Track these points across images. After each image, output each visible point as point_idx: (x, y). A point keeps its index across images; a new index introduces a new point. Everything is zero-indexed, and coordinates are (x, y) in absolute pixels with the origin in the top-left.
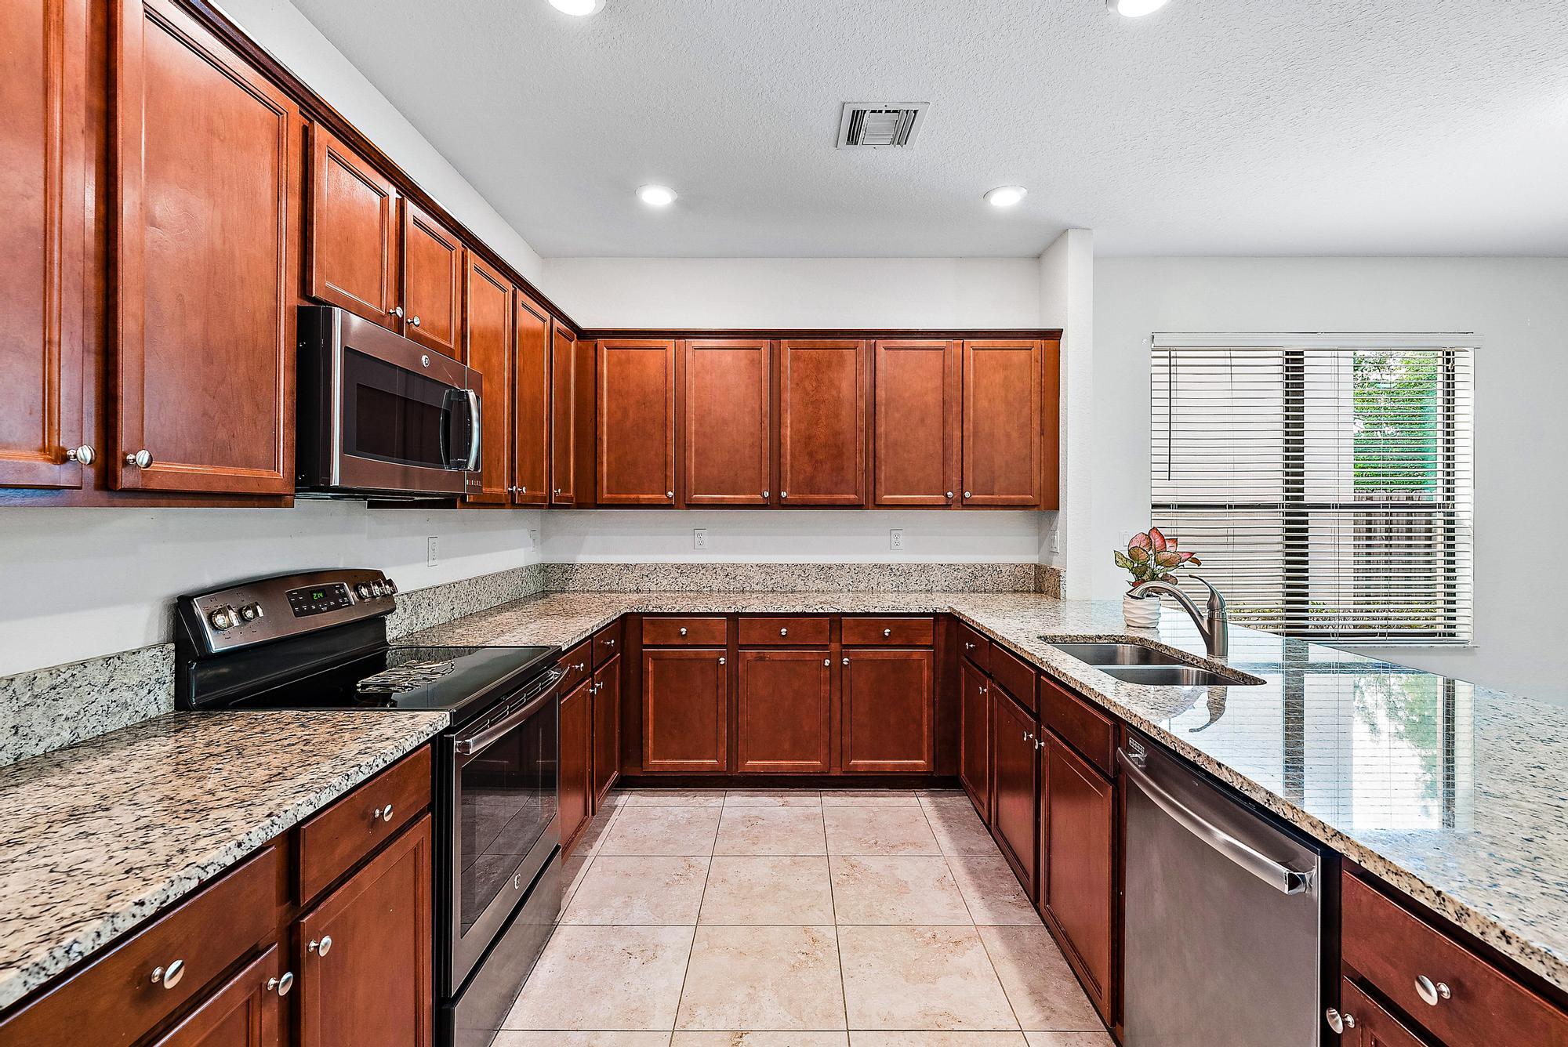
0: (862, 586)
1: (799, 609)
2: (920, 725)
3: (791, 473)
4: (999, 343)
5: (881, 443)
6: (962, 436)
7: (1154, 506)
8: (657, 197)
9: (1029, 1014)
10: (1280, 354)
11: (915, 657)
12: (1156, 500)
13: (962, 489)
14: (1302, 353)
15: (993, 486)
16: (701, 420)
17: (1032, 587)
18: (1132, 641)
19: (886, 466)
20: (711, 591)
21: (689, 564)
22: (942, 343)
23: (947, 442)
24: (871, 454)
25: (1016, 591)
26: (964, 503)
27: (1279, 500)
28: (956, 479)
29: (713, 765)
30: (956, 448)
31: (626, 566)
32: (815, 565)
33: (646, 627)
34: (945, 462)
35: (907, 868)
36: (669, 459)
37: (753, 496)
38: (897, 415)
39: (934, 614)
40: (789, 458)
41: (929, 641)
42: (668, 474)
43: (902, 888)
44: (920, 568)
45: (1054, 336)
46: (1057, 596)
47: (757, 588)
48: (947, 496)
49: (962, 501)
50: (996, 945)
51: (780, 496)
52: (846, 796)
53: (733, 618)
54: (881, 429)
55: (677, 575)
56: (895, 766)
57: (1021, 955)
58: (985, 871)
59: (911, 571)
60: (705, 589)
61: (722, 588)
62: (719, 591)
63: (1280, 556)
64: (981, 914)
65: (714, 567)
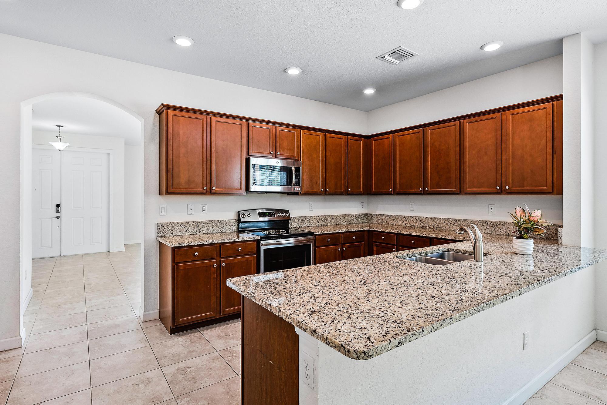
3: (430, 180)
4: (527, 109)
5: (466, 165)
8: (369, 91)
13: (506, 185)
15: (523, 183)
16: (400, 162)
19: (468, 175)
20: (415, 227)
21: (408, 216)
22: (495, 115)
28: (503, 180)
32: (453, 219)
33: (374, 235)
36: (391, 177)
40: (429, 174)
42: (391, 182)
44: (502, 223)
45: (559, 99)
48: (497, 188)
49: (506, 191)
51: (425, 189)
54: (466, 160)
55: (404, 220)
59: (498, 225)
60: (413, 226)
62: (418, 227)
65: (416, 218)
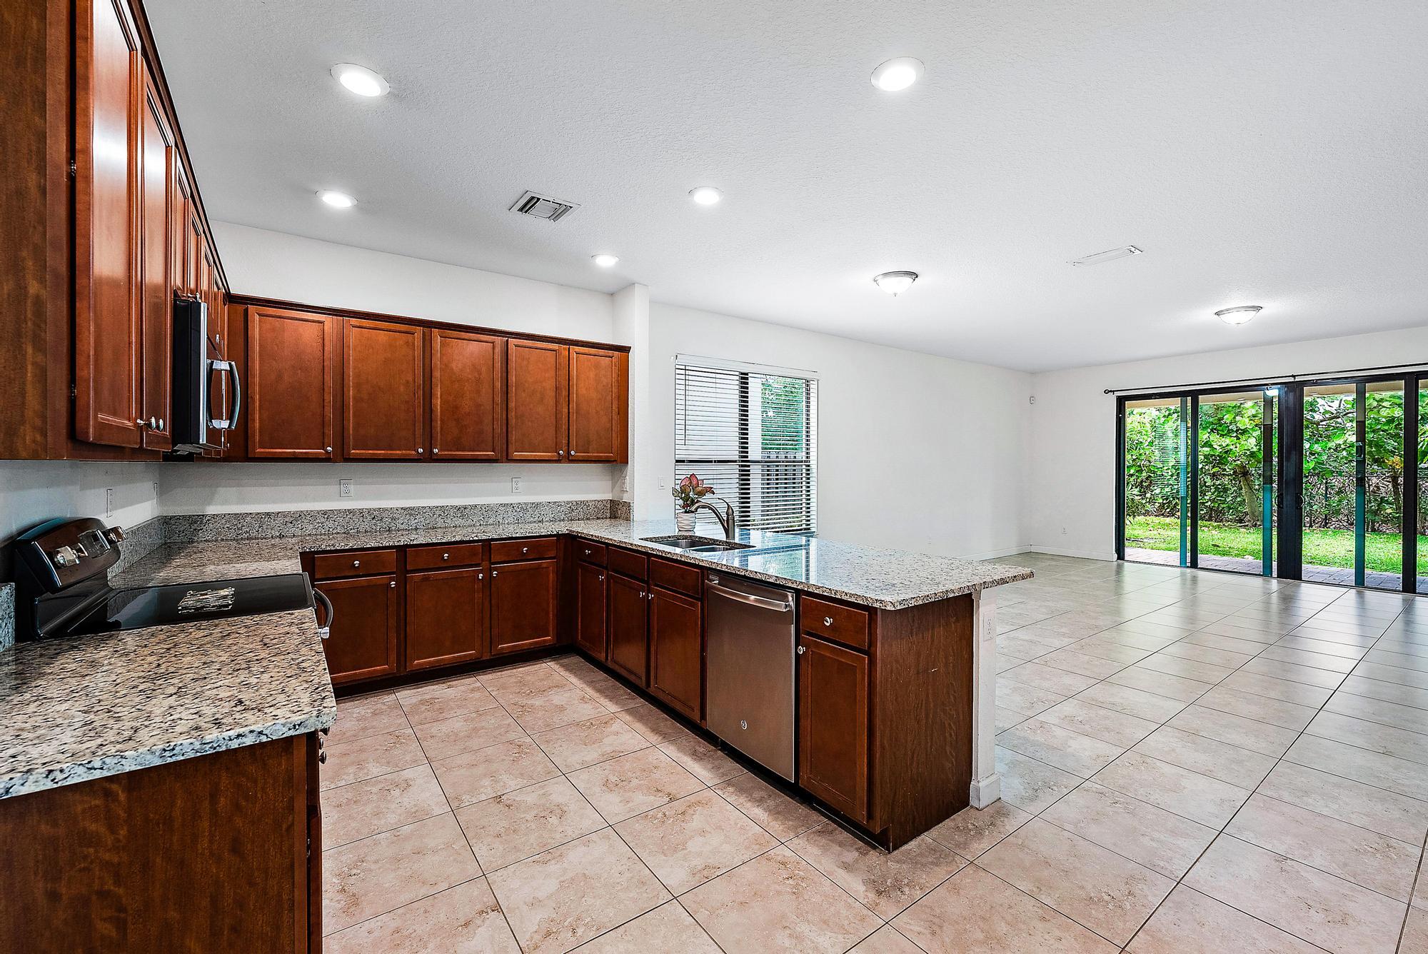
0: (491, 521)
1: (458, 538)
2: (548, 613)
3: (441, 434)
4: (593, 351)
5: (512, 414)
6: (569, 413)
7: (677, 461)
8: (337, 200)
9: (654, 738)
10: (737, 373)
11: (544, 565)
12: (678, 457)
13: (568, 449)
14: (747, 374)
15: (588, 448)
16: (358, 386)
17: (608, 515)
18: (685, 538)
19: (515, 431)
20: (358, 532)
21: (336, 510)
22: (555, 346)
23: (559, 416)
24: (505, 421)
25: (598, 518)
26: (570, 458)
27: (737, 458)
28: (565, 442)
29: (384, 669)
30: (565, 421)
31: (268, 514)
33: (317, 563)
34: (557, 429)
35: (558, 698)
36: (327, 419)
37: (408, 452)
38: (524, 395)
39: (558, 535)
40: (439, 422)
41: (553, 554)
42: (326, 431)
43: (561, 709)
44: (534, 505)
45: (625, 350)
46: (628, 519)
47: (402, 527)
48: (559, 454)
49: (569, 457)
50: (628, 718)
51: (431, 451)
52: (494, 672)
53: (402, 549)
54: (512, 405)
55: (323, 520)
56: (531, 644)
57: (641, 718)
58: (607, 689)
59: (528, 507)
60: (353, 531)
61: (369, 529)
62: (366, 532)
63: (737, 490)
64: (612, 707)
65: (361, 511)
